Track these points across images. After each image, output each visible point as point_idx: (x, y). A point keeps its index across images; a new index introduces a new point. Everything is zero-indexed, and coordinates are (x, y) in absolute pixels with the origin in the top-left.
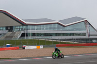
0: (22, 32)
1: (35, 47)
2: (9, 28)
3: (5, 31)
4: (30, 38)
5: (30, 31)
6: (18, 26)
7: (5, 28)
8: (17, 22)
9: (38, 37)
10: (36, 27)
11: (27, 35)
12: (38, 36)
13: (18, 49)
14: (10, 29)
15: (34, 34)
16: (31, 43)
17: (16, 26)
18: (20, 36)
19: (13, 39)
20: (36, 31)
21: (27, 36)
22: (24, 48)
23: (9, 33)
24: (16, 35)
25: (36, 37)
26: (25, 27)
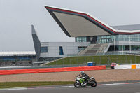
0: (110, 44)
1: (129, 66)
2: (91, 39)
3: (86, 43)
4: (122, 52)
5: (122, 43)
6: (104, 36)
7: (85, 39)
8: (102, 30)
9: (134, 52)
10: (130, 37)
11: (117, 48)
12: (133, 50)
13: (104, 69)
14: (93, 39)
15: (127, 48)
16: (123, 60)
17: (101, 36)
18: (106, 50)
19: (97, 54)
20: (130, 43)
21: (117, 50)
22: (113, 68)
23: (91, 46)
24: (101, 48)
25: (131, 52)
26: (114, 37)
